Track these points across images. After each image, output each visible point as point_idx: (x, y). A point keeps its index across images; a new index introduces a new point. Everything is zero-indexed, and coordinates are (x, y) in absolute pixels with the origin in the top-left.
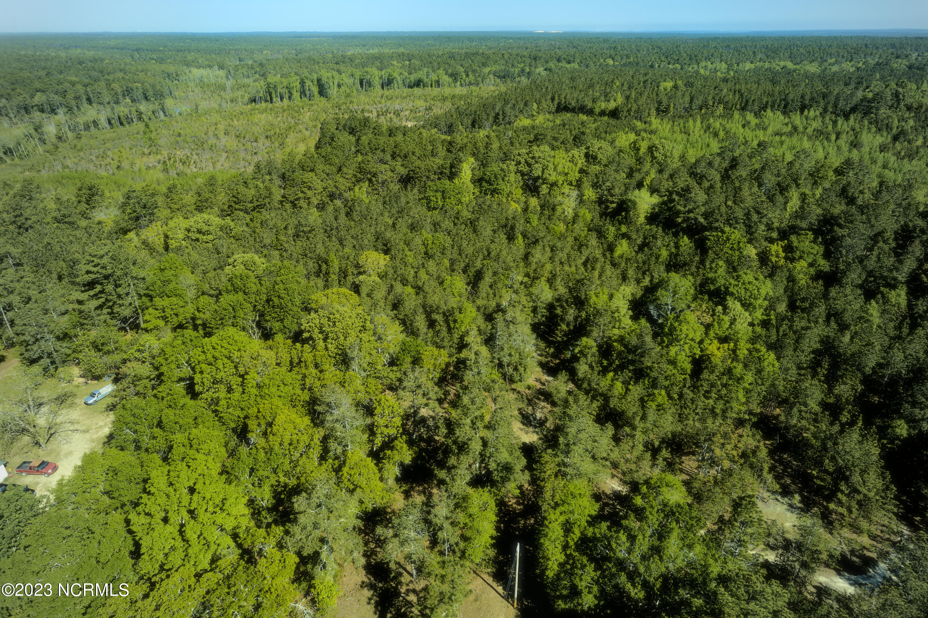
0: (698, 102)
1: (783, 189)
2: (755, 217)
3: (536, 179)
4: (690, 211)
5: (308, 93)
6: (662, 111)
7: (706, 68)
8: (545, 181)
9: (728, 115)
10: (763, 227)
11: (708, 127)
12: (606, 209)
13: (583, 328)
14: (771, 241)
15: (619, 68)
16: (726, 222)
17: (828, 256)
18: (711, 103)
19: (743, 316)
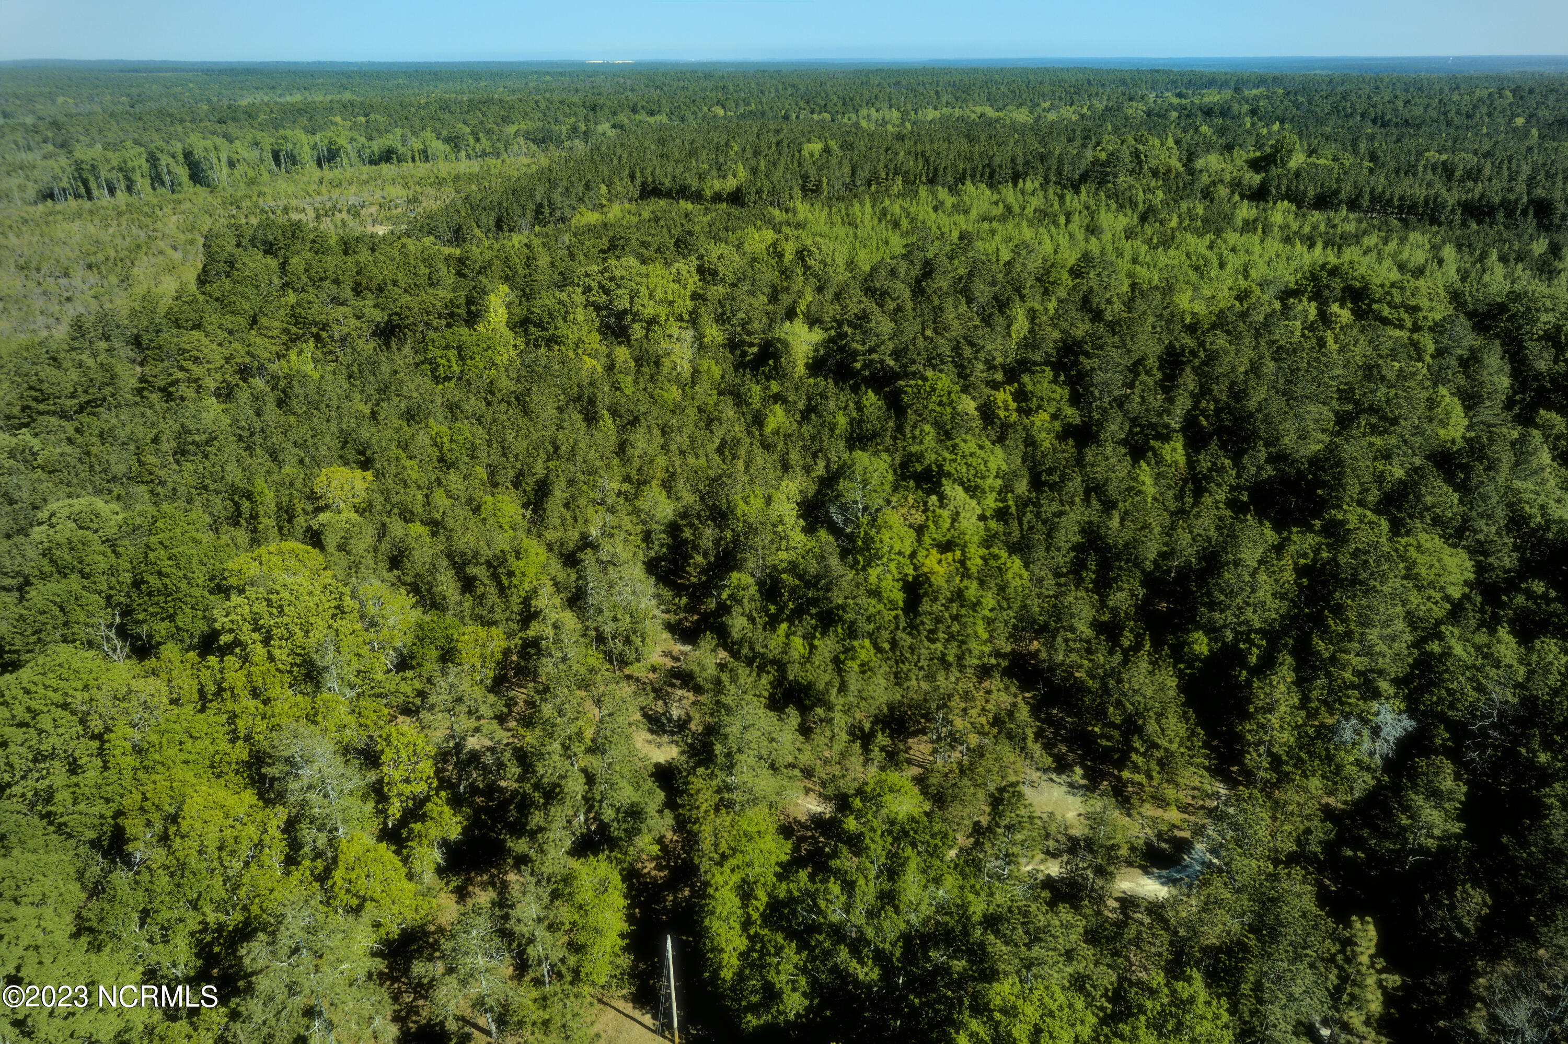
0: (863, 174)
1: (1002, 305)
2: (968, 352)
3: (622, 315)
4: (872, 350)
5: (167, 178)
6: (811, 191)
7: (869, 118)
8: (636, 317)
9: (910, 192)
10: (981, 366)
11: (884, 213)
12: (743, 356)
13: (730, 556)
14: (995, 386)
15: (734, 122)
16: (927, 363)
17: (1075, 400)
18: (883, 175)
19: (969, 507)
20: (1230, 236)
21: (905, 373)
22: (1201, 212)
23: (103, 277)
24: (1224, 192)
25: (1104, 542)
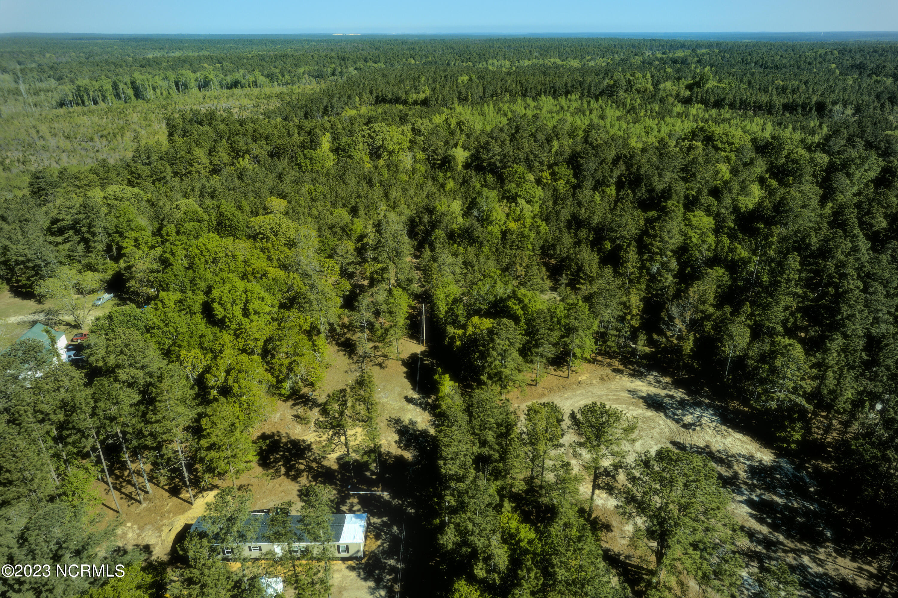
0: (489, 91)
1: (549, 140)
2: (531, 157)
3: (378, 148)
4: (491, 158)
6: (463, 99)
7: (493, 64)
8: (385, 149)
9: (513, 100)
10: (537, 163)
11: (500, 110)
12: (435, 164)
13: (434, 225)
14: (543, 171)
15: (421, 66)
16: (514, 162)
17: (576, 176)
18: (499, 92)
19: (527, 207)
20: (668, 119)
21: (505, 167)
22: (657, 109)
23: (109, 142)
24: (671, 100)
25: (578, 218)
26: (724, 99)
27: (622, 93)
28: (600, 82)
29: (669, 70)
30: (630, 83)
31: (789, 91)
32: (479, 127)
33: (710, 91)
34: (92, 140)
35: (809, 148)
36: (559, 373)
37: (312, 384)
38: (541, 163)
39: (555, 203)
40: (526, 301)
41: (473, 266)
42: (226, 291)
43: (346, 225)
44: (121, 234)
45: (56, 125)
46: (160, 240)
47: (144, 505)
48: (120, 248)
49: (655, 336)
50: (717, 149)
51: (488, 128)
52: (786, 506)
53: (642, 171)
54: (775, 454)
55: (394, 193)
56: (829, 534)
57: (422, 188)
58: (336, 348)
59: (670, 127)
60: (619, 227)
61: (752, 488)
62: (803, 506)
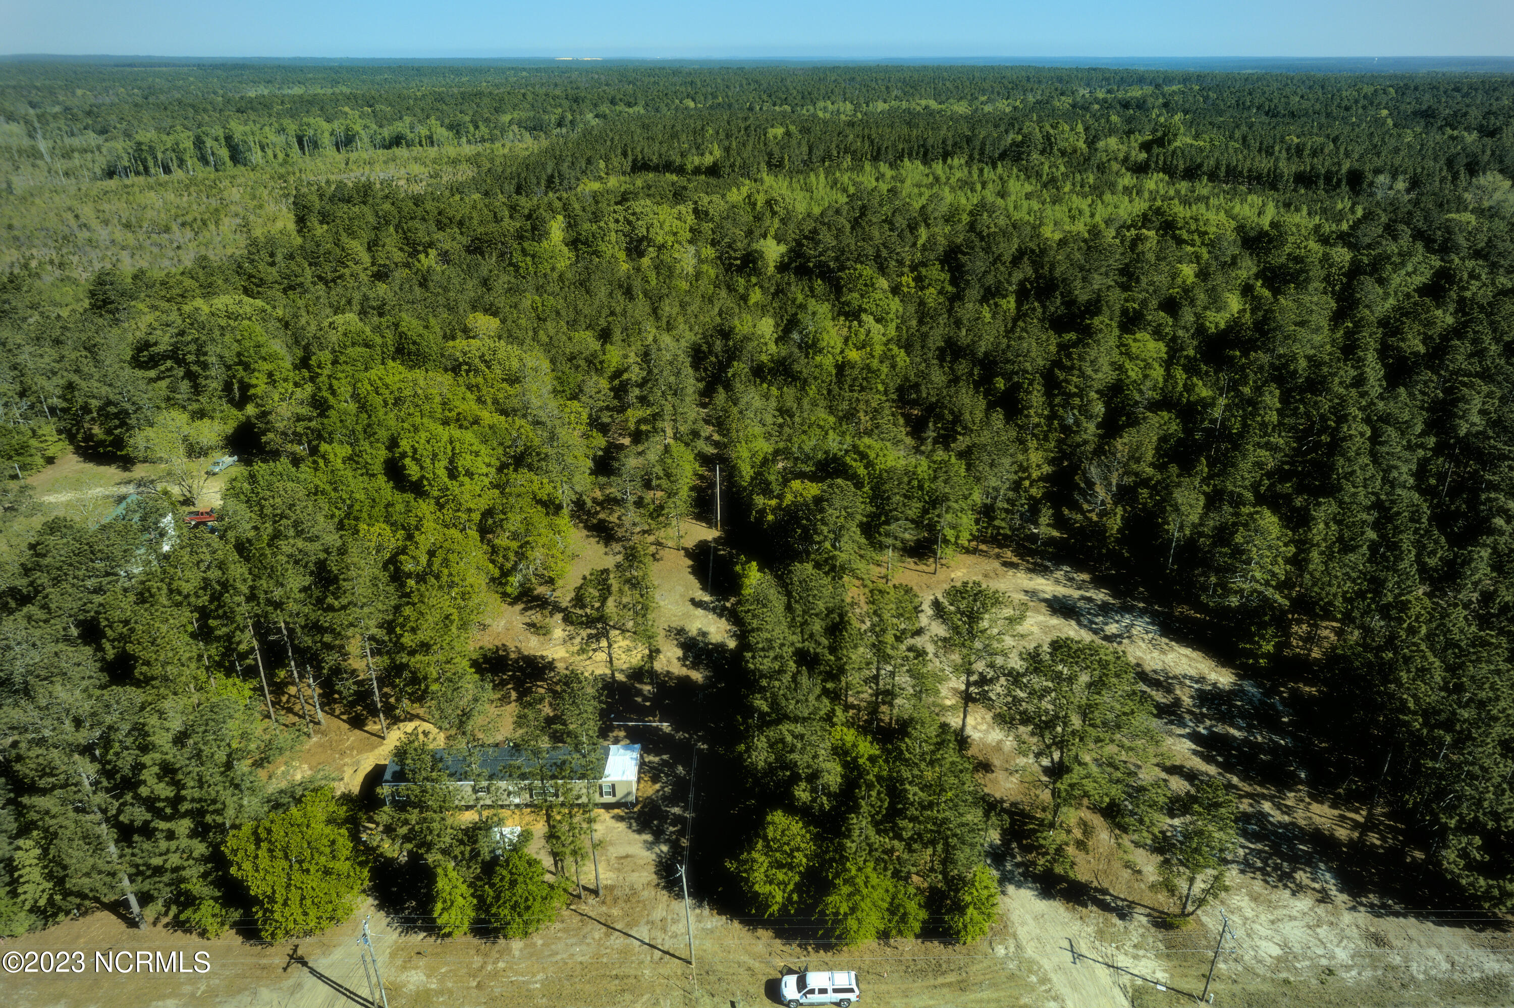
0: (818, 153)
1: (912, 227)
2: (884, 253)
3: (641, 240)
4: (821, 254)
5: (211, 159)
6: (775, 166)
7: (825, 109)
8: (651, 242)
9: (857, 167)
10: (894, 263)
11: (835, 183)
12: (731, 265)
13: (732, 355)
14: (903, 274)
15: (705, 113)
16: (857, 260)
17: (954, 282)
18: (835, 153)
19: (877, 329)
20: (1108, 197)
21: (842, 268)
22: (1091, 181)
23: (197, 233)
24: (1115, 166)
25: (956, 344)
26: (1200, 166)
27: (1035, 156)
28: (1000, 138)
29: (1114, 118)
30: (1049, 139)
31: (1307, 152)
32: (801, 208)
33: (1179, 152)
34: (167, 230)
35: (1325, 241)
36: (922, 567)
37: (551, 581)
38: (901, 263)
39: (921, 322)
40: (872, 455)
41: (792, 416)
42: (422, 441)
43: (594, 355)
44: (247, 367)
45: (106, 207)
46: (307, 374)
47: (315, 739)
48: (245, 387)
49: (1066, 512)
50: (1180, 241)
51: (817, 211)
52: (1246, 741)
53: (1057, 273)
54: (1236, 675)
55: (667, 309)
56: (1303, 775)
57: (711, 301)
58: (585, 532)
59: (1110, 209)
60: (1018, 356)
61: (1199, 719)
62: (1271, 740)
